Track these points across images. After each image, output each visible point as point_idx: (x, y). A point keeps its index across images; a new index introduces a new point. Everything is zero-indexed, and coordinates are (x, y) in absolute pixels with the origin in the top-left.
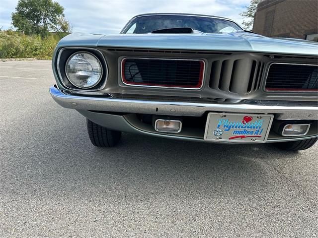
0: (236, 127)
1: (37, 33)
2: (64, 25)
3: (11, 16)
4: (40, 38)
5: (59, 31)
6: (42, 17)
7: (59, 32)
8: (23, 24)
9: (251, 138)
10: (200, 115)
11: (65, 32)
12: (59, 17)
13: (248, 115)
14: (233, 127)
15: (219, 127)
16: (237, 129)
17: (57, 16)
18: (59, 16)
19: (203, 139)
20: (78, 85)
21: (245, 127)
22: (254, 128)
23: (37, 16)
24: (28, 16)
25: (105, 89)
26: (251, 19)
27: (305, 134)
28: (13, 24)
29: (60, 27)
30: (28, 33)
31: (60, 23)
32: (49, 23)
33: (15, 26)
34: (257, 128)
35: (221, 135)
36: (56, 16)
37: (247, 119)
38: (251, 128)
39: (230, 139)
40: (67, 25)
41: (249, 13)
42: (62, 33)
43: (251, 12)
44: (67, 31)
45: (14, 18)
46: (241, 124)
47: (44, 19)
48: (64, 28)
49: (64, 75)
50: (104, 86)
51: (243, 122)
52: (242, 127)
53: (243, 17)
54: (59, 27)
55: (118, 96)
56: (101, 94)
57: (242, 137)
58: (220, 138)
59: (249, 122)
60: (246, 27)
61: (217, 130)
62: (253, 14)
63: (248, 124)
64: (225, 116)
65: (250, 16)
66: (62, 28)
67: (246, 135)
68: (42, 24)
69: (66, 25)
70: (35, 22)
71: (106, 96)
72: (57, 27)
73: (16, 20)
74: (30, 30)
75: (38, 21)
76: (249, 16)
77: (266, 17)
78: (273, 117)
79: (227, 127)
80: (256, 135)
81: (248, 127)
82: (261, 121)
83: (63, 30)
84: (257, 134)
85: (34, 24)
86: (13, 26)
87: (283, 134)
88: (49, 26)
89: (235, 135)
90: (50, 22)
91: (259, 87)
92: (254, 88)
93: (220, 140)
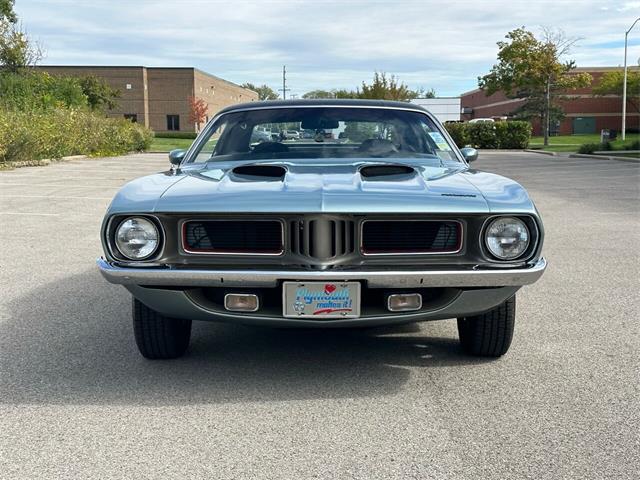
0: (319, 299)
9: (341, 312)
10: (275, 286)
13: (330, 283)
14: (315, 299)
15: (298, 298)
16: (320, 301)
20: (130, 256)
21: (329, 298)
22: (340, 299)
25: (162, 258)
27: (419, 308)
34: (344, 299)
35: (303, 309)
37: (330, 289)
38: (337, 298)
39: (314, 314)
49: (114, 245)
50: (161, 255)
51: (326, 292)
52: (326, 299)
55: (179, 267)
56: (157, 265)
57: (329, 311)
58: (302, 313)
59: (333, 292)
61: (297, 303)
63: (333, 294)
64: (303, 286)
67: (333, 309)
69: (17, 48)
71: (163, 267)
78: (359, 284)
79: (308, 298)
81: (333, 299)
82: (347, 289)
84: (346, 307)
87: (388, 308)
89: (320, 309)
91: (352, 250)
92: (343, 251)
93: (303, 316)
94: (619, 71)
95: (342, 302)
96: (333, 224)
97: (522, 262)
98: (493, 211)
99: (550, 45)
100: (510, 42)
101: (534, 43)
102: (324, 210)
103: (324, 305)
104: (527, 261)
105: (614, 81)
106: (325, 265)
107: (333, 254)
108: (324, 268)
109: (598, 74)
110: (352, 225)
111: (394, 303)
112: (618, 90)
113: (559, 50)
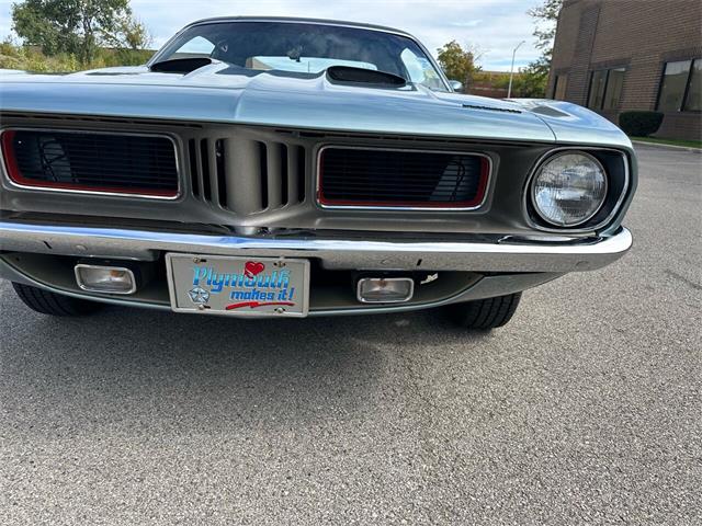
0: (234, 284)
1: (71, 50)
2: (133, 32)
3: (12, 11)
4: (74, 61)
5: (123, 46)
6: (80, 14)
7: (122, 50)
8: (39, 30)
9: (276, 307)
11: (135, 48)
12: (119, 16)
14: (227, 284)
15: (196, 282)
16: (238, 288)
17: (115, 13)
18: (118, 13)
19: (170, 305)
21: (254, 284)
22: (273, 286)
23: (70, 13)
24: (49, 11)
26: (552, 25)
27: (408, 299)
28: (16, 29)
29: (124, 37)
30: (49, 50)
31: (125, 29)
32: (97, 29)
33: (21, 35)
34: (279, 286)
35: (207, 300)
36: (111, 13)
37: (254, 268)
38: (266, 285)
39: (227, 309)
40: (141, 32)
41: (548, 9)
42: (128, 50)
43: (554, 7)
44: (139, 48)
45: (17, 15)
46: (242, 278)
47: (86, 18)
48: (133, 40)
51: (246, 273)
52: (247, 284)
53: (536, 18)
54: (121, 37)
57: (254, 305)
58: (206, 307)
59: (261, 274)
60: (542, 42)
61: (196, 290)
62: (557, 14)
63: (259, 278)
64: (204, 261)
65: (551, 16)
66: (128, 39)
67: (260, 301)
68: (82, 30)
69: (137, 34)
70: (66, 25)
72: (118, 37)
73: (22, 22)
74: (54, 43)
75: (73, 24)
76: (549, 18)
77: (582, 20)
78: (308, 263)
79: (215, 283)
80: (282, 301)
81: (260, 285)
82: (285, 271)
83: (131, 44)
84: (284, 299)
85: (65, 31)
86: (16, 35)
87: (359, 298)
88: (97, 35)
89: (237, 301)
90: (98, 25)
91: (300, 197)
92: (284, 200)
93: (207, 311)
94: (507, 75)
95: (277, 291)
96: (261, 149)
97: (589, 233)
98: (561, 138)
99: (469, 54)
100: (446, 49)
101: (460, 51)
102: (237, 118)
103: (244, 295)
104: (597, 232)
105: (503, 81)
106: (249, 225)
107: (264, 203)
108: (250, 231)
109: (496, 75)
110: (301, 153)
111: (368, 288)
112: (506, 86)
113: (475, 57)
